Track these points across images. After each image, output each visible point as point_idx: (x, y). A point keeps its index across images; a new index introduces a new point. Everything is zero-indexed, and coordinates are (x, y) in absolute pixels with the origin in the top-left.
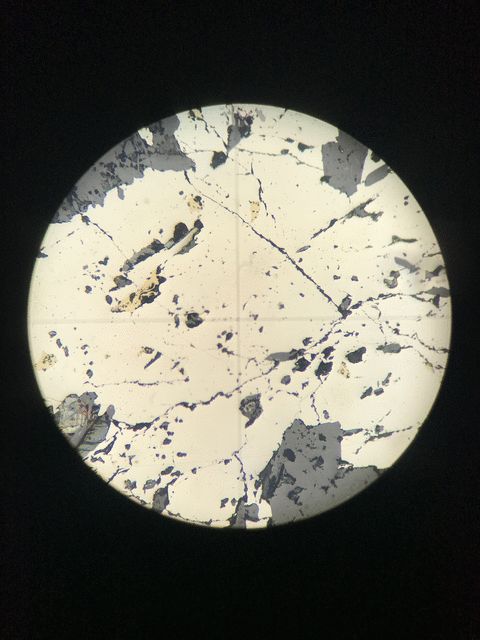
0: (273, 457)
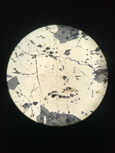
0: (71, 40)
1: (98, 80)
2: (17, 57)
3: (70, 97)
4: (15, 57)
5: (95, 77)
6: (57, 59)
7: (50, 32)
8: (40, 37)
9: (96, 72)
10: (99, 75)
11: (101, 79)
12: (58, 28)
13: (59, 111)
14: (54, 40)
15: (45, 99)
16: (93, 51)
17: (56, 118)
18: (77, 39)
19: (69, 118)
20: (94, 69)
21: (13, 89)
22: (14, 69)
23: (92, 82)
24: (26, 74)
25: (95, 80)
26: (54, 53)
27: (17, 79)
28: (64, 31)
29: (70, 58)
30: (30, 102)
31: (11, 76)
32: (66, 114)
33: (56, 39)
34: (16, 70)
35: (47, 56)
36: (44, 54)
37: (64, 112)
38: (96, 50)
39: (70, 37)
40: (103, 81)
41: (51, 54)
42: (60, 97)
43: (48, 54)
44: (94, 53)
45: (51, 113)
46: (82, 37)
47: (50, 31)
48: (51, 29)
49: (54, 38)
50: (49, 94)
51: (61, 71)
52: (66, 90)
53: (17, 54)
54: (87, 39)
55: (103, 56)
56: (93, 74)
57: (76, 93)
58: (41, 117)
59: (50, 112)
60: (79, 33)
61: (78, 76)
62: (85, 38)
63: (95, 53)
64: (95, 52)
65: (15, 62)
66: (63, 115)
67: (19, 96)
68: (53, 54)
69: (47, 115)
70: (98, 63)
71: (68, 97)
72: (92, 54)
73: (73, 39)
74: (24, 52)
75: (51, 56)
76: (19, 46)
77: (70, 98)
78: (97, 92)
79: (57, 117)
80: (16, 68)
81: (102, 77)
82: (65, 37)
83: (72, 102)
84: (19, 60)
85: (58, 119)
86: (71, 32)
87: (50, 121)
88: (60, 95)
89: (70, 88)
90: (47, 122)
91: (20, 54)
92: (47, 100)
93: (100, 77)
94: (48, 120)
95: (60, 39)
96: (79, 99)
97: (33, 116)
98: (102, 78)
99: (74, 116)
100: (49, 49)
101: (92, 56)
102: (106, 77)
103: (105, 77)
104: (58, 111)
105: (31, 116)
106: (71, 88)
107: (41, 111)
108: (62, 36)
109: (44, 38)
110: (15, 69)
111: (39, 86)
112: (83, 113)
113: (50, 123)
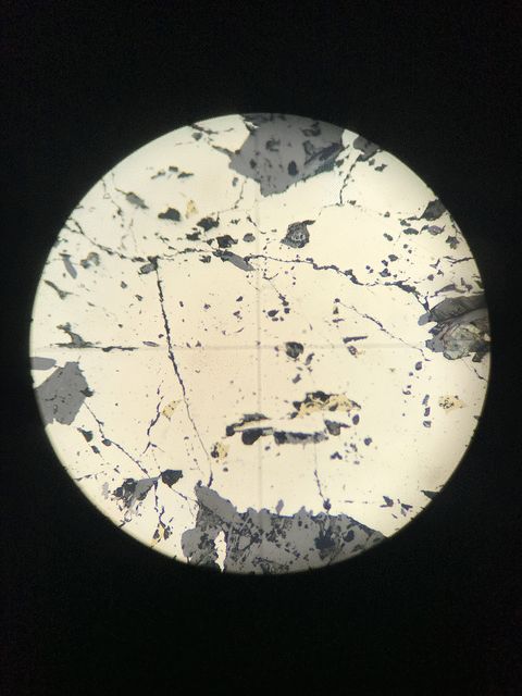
0: (309, 176)
1: (445, 348)
2: (74, 274)
3: (328, 434)
4: (64, 275)
5: (430, 337)
6: (252, 269)
7: (214, 147)
8: (168, 173)
9: (433, 314)
10: (449, 324)
11: (460, 343)
12: (248, 127)
13: (280, 505)
14: (234, 184)
15: (215, 454)
16: (412, 219)
17: (272, 538)
18: (336, 168)
19: (329, 531)
20: (424, 302)
21: (66, 419)
22: (60, 327)
23: (422, 359)
24: (120, 348)
25: (433, 350)
26: (235, 242)
27: (78, 373)
28: (277, 140)
29: (311, 260)
30: (145, 471)
31: (51, 363)
32: (315, 515)
33: (241, 178)
34: (73, 331)
35: (206, 260)
36: (195, 250)
37: (303, 508)
38: (428, 215)
39: (306, 163)
40: (471, 350)
41: (223, 250)
42: (281, 437)
43: (209, 250)
44: (419, 230)
45: (244, 516)
46: (360, 159)
47: (212, 143)
48: (216, 133)
49: (233, 173)
50: (230, 431)
51: (276, 320)
52: (303, 406)
53: (71, 259)
54: (384, 166)
55: (460, 237)
56: (422, 321)
57: (352, 416)
58: (204, 538)
59: (242, 510)
60: (345, 144)
61: (356, 339)
62: (371, 163)
63: (425, 228)
64: (424, 222)
65: (62, 295)
66: (302, 518)
67: (95, 450)
68: (233, 249)
69: (229, 526)
70: (440, 272)
71: (316, 437)
72: (409, 231)
73: (317, 172)
74: (100, 246)
75: (226, 256)
76: (77, 224)
77: (327, 438)
78: (446, 405)
79: (273, 532)
80: (71, 324)
81: (464, 332)
82: (281, 166)
83: (337, 459)
84: (83, 286)
85: (279, 538)
86: (308, 142)
87: (244, 550)
88: (279, 430)
89: (323, 396)
90: (233, 558)
91: (85, 258)
92: (221, 459)
93: (455, 332)
94: (236, 550)
95: (259, 177)
96: (368, 442)
97: (166, 537)
98: (462, 337)
99: (352, 520)
100: (216, 224)
101: (411, 240)
102: (482, 334)
103: (477, 331)
104: (276, 504)
105: (156, 535)
106: (327, 393)
107: (198, 508)
108: (267, 160)
109: (185, 179)
110: (67, 329)
111: (182, 398)
112: (389, 502)
113: (244, 560)
